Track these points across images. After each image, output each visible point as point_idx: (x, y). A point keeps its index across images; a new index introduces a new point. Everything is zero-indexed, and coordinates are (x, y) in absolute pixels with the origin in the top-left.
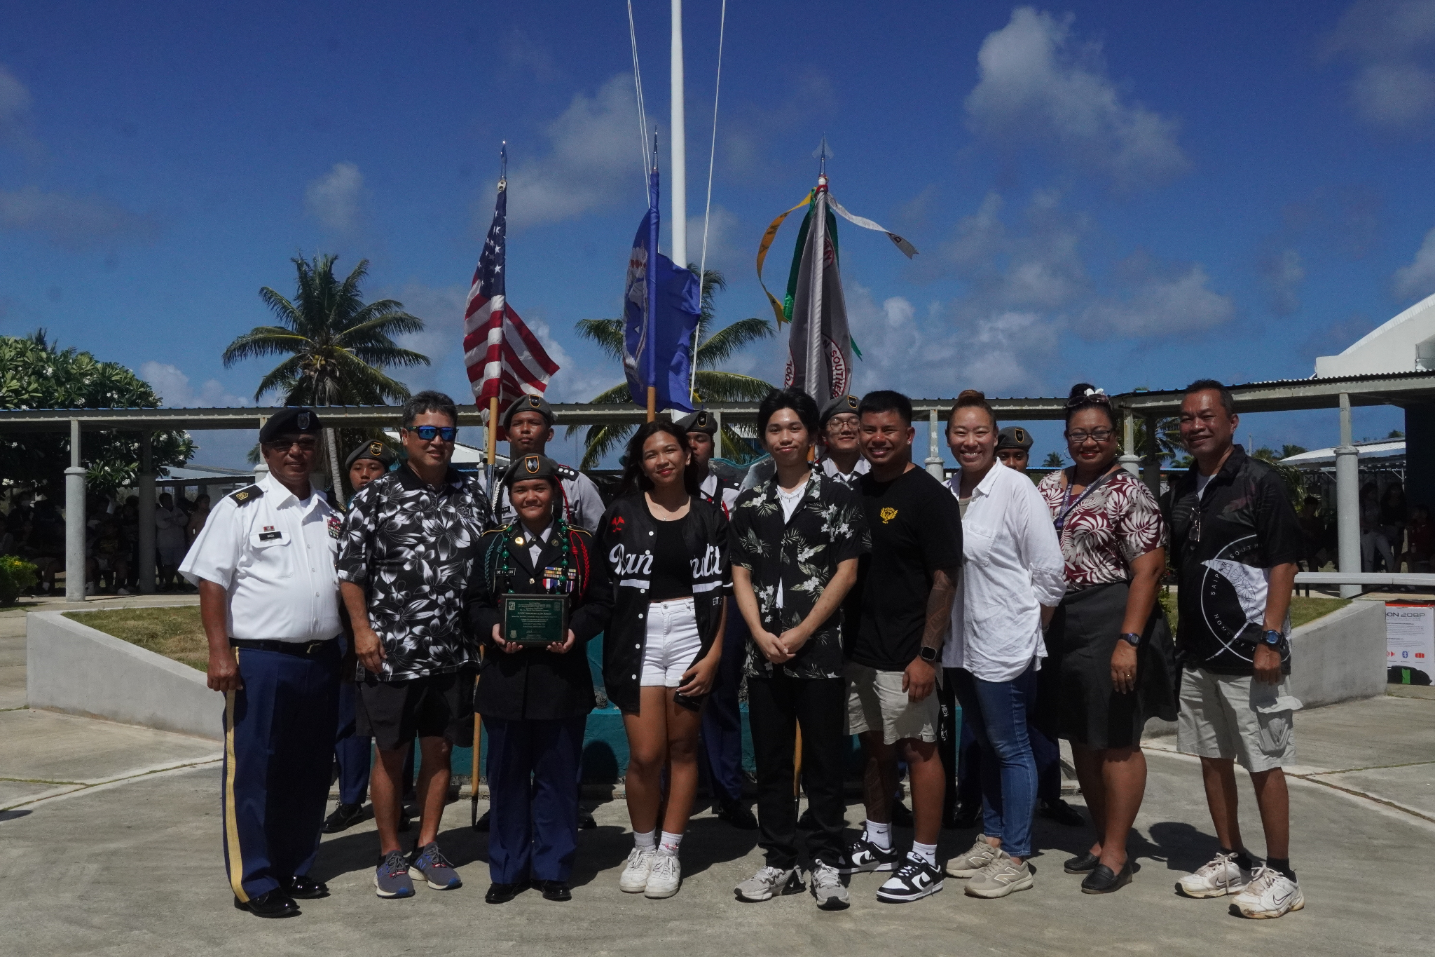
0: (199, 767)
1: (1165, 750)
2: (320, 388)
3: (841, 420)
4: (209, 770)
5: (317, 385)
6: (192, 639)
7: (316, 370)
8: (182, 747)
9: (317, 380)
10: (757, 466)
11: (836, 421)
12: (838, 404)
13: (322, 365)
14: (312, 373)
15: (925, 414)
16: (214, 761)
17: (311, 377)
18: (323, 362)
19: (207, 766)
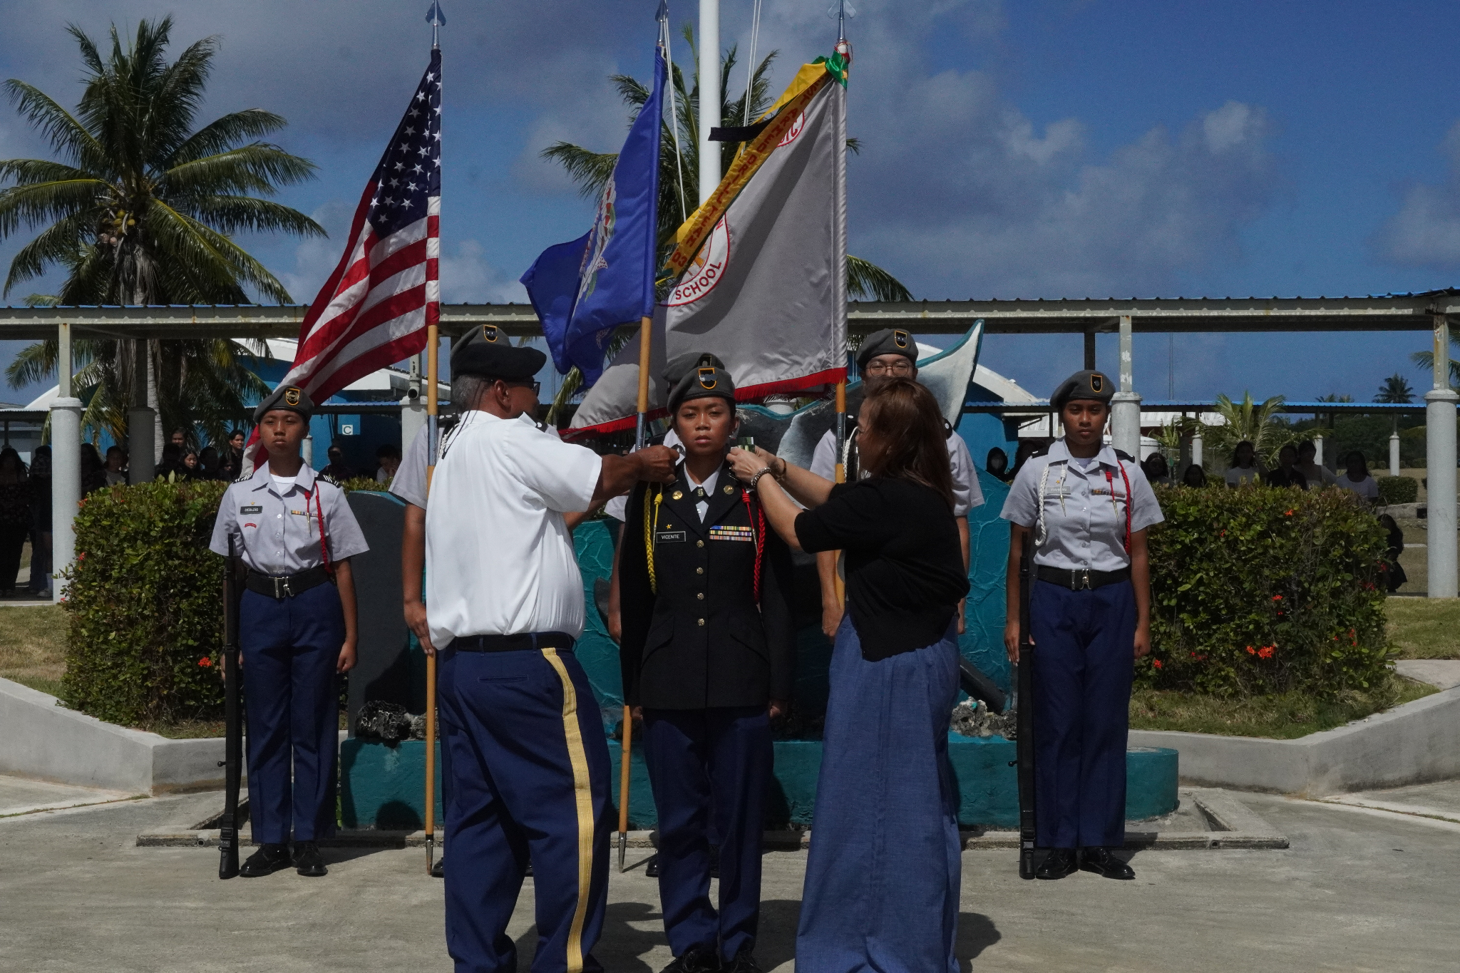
0: (58, 813)
1: (1361, 806)
2: (126, 264)
3: (884, 363)
4: (71, 816)
5: (121, 261)
6: (18, 652)
7: (120, 236)
8: (24, 791)
9: (122, 252)
10: (802, 417)
11: (878, 363)
12: (882, 342)
13: (129, 227)
14: (113, 240)
15: (1111, 323)
16: (75, 806)
17: (111, 247)
18: (132, 222)
19: (68, 812)
